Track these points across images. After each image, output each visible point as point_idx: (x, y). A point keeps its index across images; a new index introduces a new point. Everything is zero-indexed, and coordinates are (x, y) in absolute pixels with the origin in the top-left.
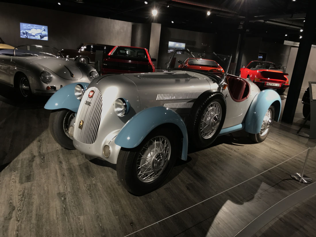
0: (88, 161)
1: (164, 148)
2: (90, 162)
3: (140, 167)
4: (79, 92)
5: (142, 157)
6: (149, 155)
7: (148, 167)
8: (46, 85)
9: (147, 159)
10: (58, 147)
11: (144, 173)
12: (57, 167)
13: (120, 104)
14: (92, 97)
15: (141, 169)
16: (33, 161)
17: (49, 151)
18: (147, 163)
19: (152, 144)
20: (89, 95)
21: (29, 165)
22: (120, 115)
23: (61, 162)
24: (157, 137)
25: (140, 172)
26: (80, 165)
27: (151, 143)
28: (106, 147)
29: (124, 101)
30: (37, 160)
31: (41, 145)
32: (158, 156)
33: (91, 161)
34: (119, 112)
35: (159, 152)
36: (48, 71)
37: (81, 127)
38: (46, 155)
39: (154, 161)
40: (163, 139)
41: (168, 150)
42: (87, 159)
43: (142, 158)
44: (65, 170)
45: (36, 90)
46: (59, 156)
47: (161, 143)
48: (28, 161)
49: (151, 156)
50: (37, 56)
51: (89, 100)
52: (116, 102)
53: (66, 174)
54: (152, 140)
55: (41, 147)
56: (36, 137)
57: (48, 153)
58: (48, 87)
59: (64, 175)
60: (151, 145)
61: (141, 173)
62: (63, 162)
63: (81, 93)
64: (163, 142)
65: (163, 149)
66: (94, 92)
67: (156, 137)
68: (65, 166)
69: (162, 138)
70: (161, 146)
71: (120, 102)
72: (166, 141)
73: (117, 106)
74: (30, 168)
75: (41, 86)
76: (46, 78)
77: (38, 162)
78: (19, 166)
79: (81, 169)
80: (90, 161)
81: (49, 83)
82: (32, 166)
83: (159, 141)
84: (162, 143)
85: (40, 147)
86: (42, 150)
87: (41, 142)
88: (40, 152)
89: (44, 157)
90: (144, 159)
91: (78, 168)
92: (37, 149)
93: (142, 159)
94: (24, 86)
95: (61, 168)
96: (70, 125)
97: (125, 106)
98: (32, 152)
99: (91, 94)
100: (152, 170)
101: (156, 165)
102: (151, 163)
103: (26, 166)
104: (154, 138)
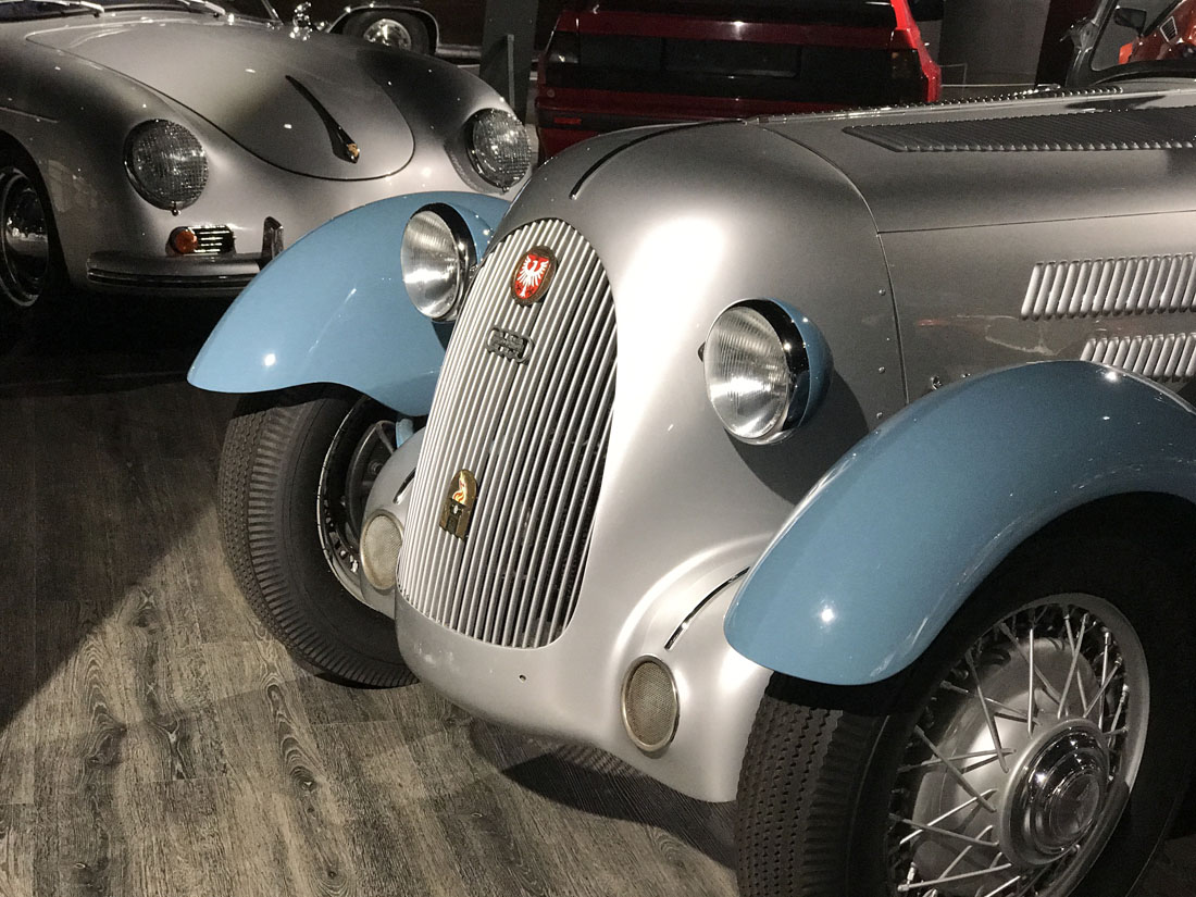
0: (495, 771)
1: (1100, 695)
2: (507, 782)
3: (909, 830)
4: (436, 261)
5: (928, 754)
6: (984, 742)
7: (977, 839)
8: (163, 223)
9: (966, 776)
10: (271, 669)
11: (942, 879)
12: (282, 810)
13: (756, 346)
14: (537, 295)
15: (919, 852)
16: (114, 763)
17: (213, 696)
18: (964, 804)
19: (1008, 657)
20: (515, 286)
21: (88, 788)
22: (748, 429)
23: (303, 778)
24: (1048, 601)
25: (911, 876)
26: (438, 804)
27: (997, 651)
28: (645, 673)
29: (783, 325)
30: (142, 758)
31: (153, 647)
32: (1054, 756)
33: (520, 774)
34: (743, 408)
35: (1062, 719)
36: (176, 121)
37: (455, 520)
38: (199, 719)
39: (1025, 795)
40: (1092, 618)
41: (1125, 706)
42: (490, 760)
43: (933, 760)
44: (341, 836)
45: (99, 256)
46: (289, 731)
47: (1075, 652)
48: (77, 764)
49: (1001, 754)
50: (97, 14)
51: (517, 319)
52: (724, 334)
53: (349, 867)
54: (1005, 630)
55: (160, 666)
56: (121, 595)
57: (209, 710)
58: (178, 236)
59: (332, 874)
60: (1000, 662)
61: (917, 879)
62: (320, 779)
63: (451, 268)
64: (1091, 648)
65: (1089, 702)
66: (554, 264)
67: (1034, 605)
68: (332, 805)
69: (1085, 611)
70: (1075, 677)
71: (754, 331)
72: (1112, 635)
73: (733, 361)
74: (96, 814)
75: (134, 223)
76: (162, 168)
77: (149, 774)
78: (26, 796)
79: (453, 834)
80: (509, 773)
81: (184, 207)
82: (107, 799)
83: (1057, 632)
84: (1081, 651)
85: (148, 663)
86: (170, 688)
87: (153, 626)
88: (152, 703)
89: (185, 740)
90: (947, 769)
91: (426, 827)
92: (129, 677)
93: (927, 769)
94: (16, 232)
95: (308, 819)
96: (370, 507)
97: (797, 362)
98: (101, 698)
99: (531, 276)
100: (1003, 861)
101: (1039, 822)
102: (1001, 804)
103: (73, 800)
104: (1024, 608)
